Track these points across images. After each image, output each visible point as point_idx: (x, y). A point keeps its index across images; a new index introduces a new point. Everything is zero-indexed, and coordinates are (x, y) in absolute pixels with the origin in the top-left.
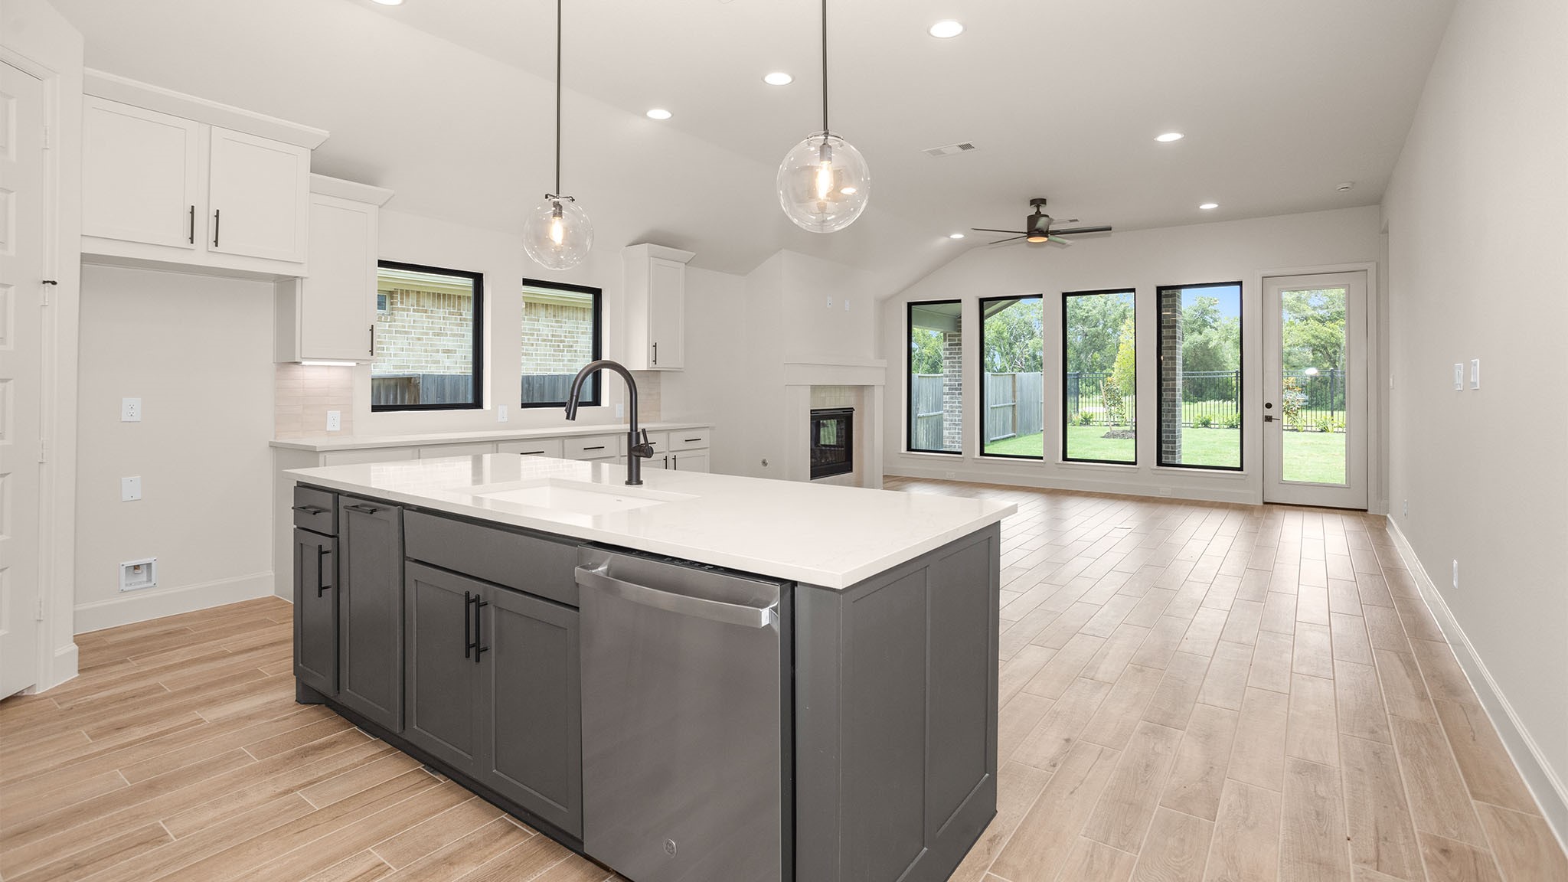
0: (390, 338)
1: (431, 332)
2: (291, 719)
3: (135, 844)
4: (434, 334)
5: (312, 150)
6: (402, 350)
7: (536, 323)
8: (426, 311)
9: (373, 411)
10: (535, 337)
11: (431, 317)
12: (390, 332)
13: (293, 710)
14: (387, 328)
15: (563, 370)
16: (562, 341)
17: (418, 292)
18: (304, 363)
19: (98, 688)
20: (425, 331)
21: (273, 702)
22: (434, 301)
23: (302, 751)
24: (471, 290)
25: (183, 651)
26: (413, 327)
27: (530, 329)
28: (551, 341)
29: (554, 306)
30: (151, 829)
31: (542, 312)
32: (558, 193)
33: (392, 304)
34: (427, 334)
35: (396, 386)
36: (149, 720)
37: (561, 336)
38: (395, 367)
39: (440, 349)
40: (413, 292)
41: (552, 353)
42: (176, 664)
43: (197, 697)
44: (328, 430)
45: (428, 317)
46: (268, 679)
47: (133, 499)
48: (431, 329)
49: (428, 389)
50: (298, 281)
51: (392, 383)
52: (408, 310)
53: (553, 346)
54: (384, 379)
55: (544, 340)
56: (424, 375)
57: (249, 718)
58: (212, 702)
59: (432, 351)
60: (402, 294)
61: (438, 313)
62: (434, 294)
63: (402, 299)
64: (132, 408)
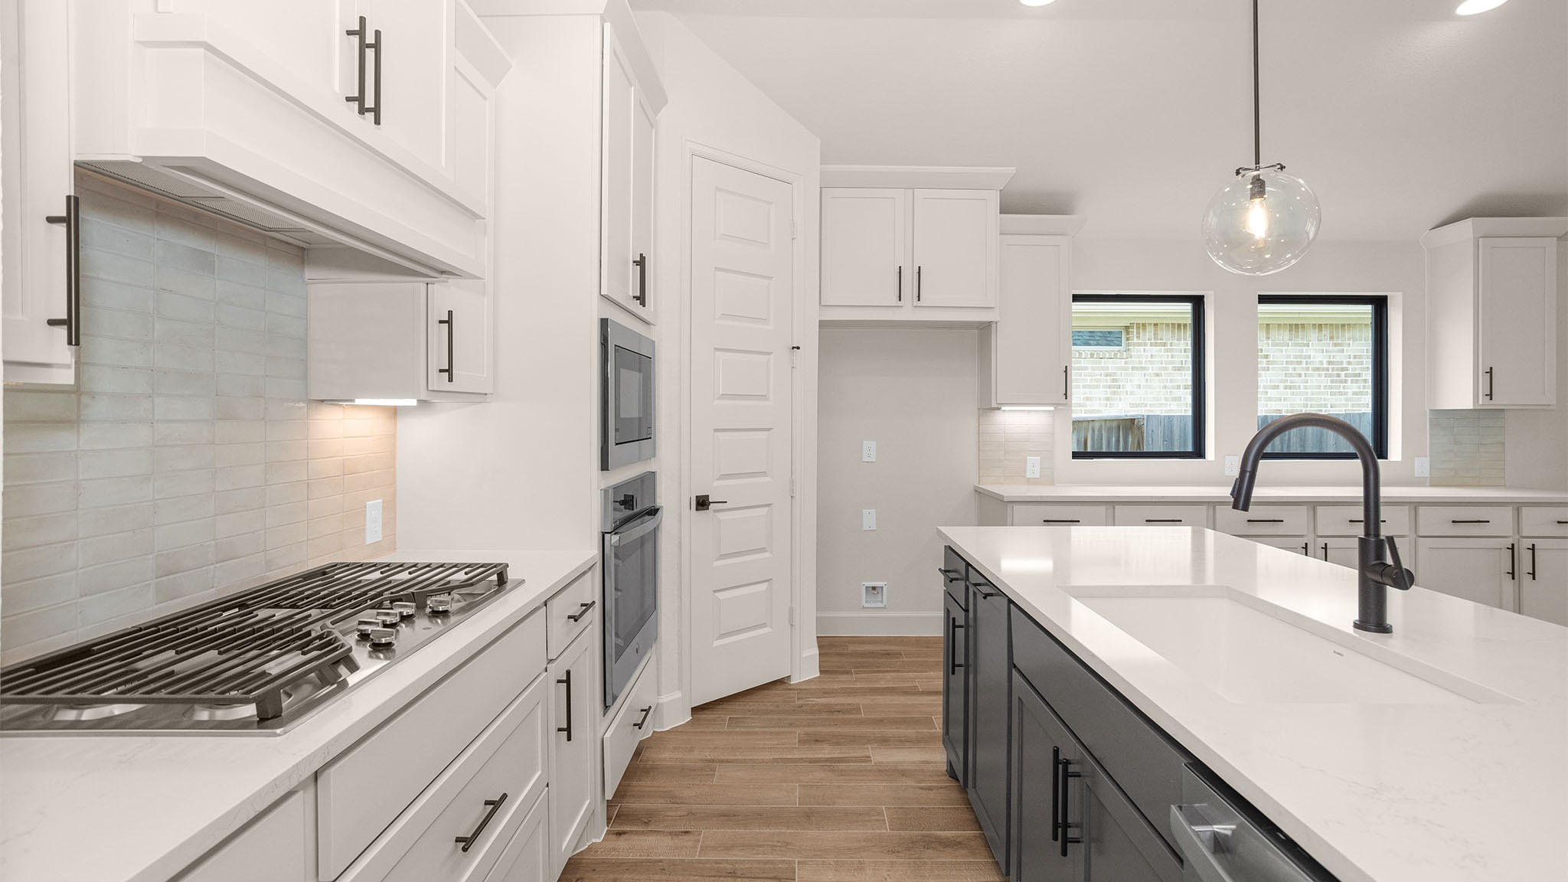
0: (1127, 375)
1: (1170, 366)
2: (934, 791)
3: (771, 875)
4: (1175, 369)
5: (1001, 191)
6: (1139, 387)
7: (1305, 348)
8: (1165, 344)
9: (1074, 457)
10: (1304, 365)
11: (1171, 350)
12: (1126, 369)
13: (937, 781)
14: (1123, 365)
15: (1347, 405)
16: (1343, 369)
17: (1156, 325)
18: (1003, 408)
19: (825, 693)
20: (1164, 365)
21: (928, 762)
22: (1173, 331)
23: (927, 839)
24: (1190, 316)
25: (889, 676)
26: (1151, 363)
27: (1296, 357)
28: (1328, 370)
29: (1331, 325)
30: (786, 866)
31: (1313, 335)
32: (1257, 162)
33: (1128, 339)
34: (1166, 369)
35: (1119, 428)
36: (836, 741)
37: (1342, 363)
38: (1132, 405)
39: (1181, 384)
40: (1150, 324)
41: (1329, 384)
42: (879, 688)
43: (877, 731)
44: (1028, 476)
45: (1167, 351)
46: (935, 733)
47: (871, 529)
48: (1171, 363)
49: (1153, 431)
50: (994, 326)
51: (1114, 424)
52: (1145, 345)
53: (1331, 375)
54: (1106, 420)
55: (1318, 369)
56: (1148, 416)
57: (904, 773)
58: (884, 741)
59: (1173, 387)
60: (1138, 328)
61: (1178, 345)
62: (1173, 324)
63: (1138, 333)
64: (870, 450)
